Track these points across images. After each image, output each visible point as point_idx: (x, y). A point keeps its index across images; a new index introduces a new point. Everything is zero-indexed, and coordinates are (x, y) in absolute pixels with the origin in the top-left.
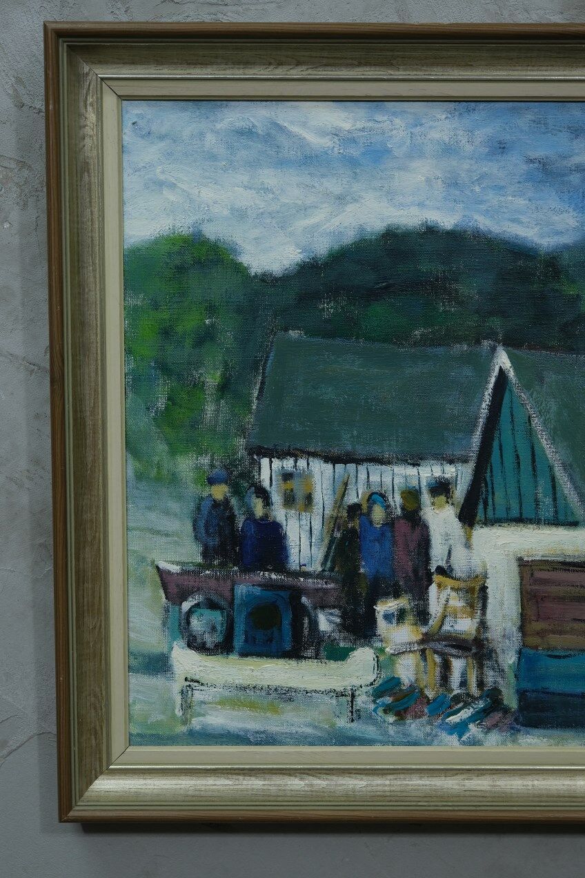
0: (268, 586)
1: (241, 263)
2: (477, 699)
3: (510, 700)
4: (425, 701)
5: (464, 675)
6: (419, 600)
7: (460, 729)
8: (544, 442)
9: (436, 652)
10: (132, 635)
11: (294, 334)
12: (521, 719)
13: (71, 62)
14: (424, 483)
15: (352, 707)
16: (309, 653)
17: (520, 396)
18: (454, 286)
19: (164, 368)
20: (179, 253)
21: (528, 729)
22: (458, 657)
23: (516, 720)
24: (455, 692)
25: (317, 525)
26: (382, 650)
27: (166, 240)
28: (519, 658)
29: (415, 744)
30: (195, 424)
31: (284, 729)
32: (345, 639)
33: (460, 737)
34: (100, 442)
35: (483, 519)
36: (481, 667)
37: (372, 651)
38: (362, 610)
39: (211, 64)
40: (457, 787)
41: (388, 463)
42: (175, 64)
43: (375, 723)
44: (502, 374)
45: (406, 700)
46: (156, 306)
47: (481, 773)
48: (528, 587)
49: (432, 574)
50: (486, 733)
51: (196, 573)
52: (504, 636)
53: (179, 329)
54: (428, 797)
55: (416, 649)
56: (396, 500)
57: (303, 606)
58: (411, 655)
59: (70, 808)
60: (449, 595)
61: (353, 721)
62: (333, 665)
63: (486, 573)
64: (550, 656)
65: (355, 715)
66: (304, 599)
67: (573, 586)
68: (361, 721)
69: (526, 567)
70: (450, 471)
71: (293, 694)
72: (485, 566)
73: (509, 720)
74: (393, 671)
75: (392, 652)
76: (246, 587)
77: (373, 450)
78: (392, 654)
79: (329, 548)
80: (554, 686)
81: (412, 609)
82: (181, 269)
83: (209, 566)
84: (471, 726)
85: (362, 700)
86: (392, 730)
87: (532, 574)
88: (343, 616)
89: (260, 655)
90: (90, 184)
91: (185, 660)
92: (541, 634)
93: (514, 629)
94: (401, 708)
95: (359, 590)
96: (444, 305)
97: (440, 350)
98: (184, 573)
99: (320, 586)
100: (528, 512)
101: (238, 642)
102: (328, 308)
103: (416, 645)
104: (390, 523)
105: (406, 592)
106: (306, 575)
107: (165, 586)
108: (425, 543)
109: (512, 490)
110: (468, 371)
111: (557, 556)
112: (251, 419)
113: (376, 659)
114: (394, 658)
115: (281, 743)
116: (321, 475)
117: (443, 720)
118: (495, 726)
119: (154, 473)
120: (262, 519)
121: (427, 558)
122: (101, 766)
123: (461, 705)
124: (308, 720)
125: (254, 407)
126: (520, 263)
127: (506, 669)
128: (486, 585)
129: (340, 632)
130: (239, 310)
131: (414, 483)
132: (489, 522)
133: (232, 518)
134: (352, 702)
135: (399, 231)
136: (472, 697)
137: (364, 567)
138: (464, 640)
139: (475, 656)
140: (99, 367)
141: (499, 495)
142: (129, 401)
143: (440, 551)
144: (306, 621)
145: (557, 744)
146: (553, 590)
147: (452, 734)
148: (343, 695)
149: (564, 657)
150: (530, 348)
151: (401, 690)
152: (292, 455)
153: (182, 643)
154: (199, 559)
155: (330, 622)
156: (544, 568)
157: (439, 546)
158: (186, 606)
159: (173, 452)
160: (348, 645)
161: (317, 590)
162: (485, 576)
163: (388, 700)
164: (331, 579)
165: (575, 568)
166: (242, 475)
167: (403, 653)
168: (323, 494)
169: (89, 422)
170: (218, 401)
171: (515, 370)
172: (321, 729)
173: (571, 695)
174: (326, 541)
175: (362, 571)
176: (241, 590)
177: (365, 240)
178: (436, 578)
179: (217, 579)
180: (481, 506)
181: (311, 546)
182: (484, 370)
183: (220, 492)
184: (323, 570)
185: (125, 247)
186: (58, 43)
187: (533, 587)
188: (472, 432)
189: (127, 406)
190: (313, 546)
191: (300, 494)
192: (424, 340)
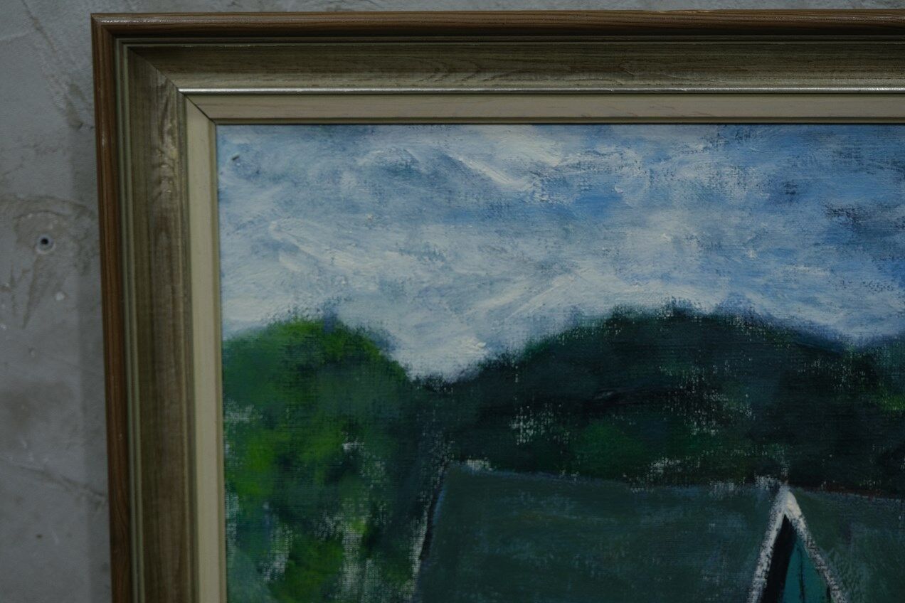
1: (395, 363)
11: (474, 465)
13: (135, 72)
17: (815, 559)
18: (715, 397)
19: (285, 513)
20: (305, 347)
27: (285, 328)
30: (328, 593)
39: (348, 71)
42: (295, 71)
44: (787, 525)
46: (270, 423)
53: (306, 457)
82: (306, 371)
90: (170, 247)
96: (699, 425)
97: (693, 491)
102: (524, 429)
110: (735, 522)
125: (416, 570)
126: (817, 364)
130: (392, 431)
135: (632, 316)
140: (187, 513)
142: (231, 559)
150: (830, 488)
170: (361, 561)
171: (807, 521)
177: (582, 330)
182: (761, 522)
185: (225, 338)
186: (113, 46)
189: (231, 566)
192: (670, 476)
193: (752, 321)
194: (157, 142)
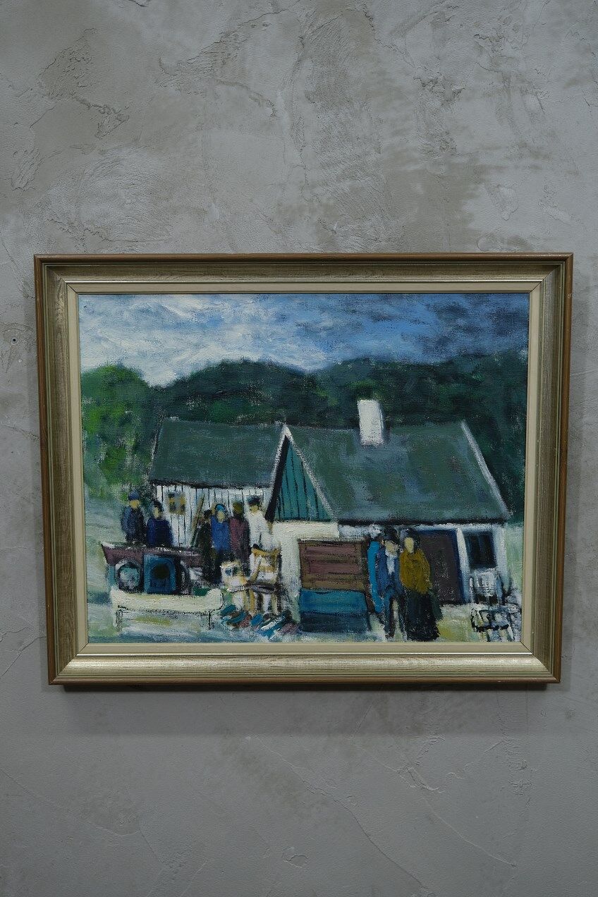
0: (163, 555)
1: (144, 381)
2: (278, 616)
3: (296, 617)
4: (250, 618)
5: (270, 603)
6: (244, 562)
7: (269, 632)
8: (311, 476)
9: (254, 591)
10: (89, 582)
11: (173, 418)
12: (303, 628)
13: (49, 276)
14: (245, 499)
15: (210, 621)
16: (186, 591)
17: (297, 451)
18: (259, 392)
19: (104, 438)
20: (111, 375)
21: (306, 633)
22: (266, 594)
23: (300, 628)
25: (188, 522)
26: (225, 590)
27: (104, 369)
28: (300, 594)
30: (121, 467)
31: (173, 634)
34: (69, 478)
35: (278, 518)
36: (279, 599)
37: (220, 591)
38: (214, 568)
39: (125, 275)
40: (267, 665)
41: (226, 488)
42: (107, 275)
43: (222, 630)
44: (286, 439)
45: (239, 617)
46: (98, 404)
47: (280, 657)
48: (304, 555)
49: (251, 549)
51: (123, 549)
52: (292, 582)
53: (111, 416)
54: (250, 670)
56: (231, 508)
57: (182, 566)
59: (55, 677)
60: (261, 560)
62: (198, 598)
63: (281, 548)
64: (317, 593)
65: (211, 626)
66: (182, 562)
67: (329, 554)
69: (303, 545)
70: (259, 492)
72: (280, 544)
73: (296, 628)
76: (150, 556)
77: (217, 481)
80: (320, 609)
81: (241, 567)
82: (112, 384)
83: (130, 545)
85: (215, 618)
86: (231, 634)
87: (306, 548)
88: (203, 572)
89: (158, 593)
90: (61, 339)
91: (118, 596)
92: (311, 580)
93: (297, 578)
94: (236, 622)
95: (212, 557)
96: (254, 402)
97: (253, 427)
98: (116, 548)
99: (190, 555)
100: (303, 514)
101: (147, 586)
102: (191, 404)
104: (228, 521)
105: (237, 558)
106: (182, 549)
107: (106, 556)
108: (247, 532)
109: (294, 503)
110: (268, 438)
111: (319, 538)
112: (150, 466)
113: (222, 595)
115: (172, 642)
116: (189, 494)
118: (288, 631)
119: (99, 494)
120: (158, 519)
121: (249, 540)
122: (72, 654)
123: (269, 620)
124: (186, 628)
125: (153, 458)
126: (295, 379)
127: (293, 600)
128: (281, 554)
130: (143, 406)
131: (240, 498)
132: (282, 520)
133: (142, 518)
134: (209, 618)
135: (229, 363)
136: (275, 615)
137: (214, 544)
138: (270, 584)
139: (276, 593)
140: (68, 437)
141: (287, 505)
142: (85, 455)
143: (255, 536)
144: (183, 574)
146: (318, 556)
149: (325, 593)
150: (301, 425)
152: (173, 484)
153: (117, 587)
154: (125, 541)
156: (313, 545)
157: (255, 533)
158: (118, 566)
159: (109, 483)
160: (207, 587)
161: (189, 557)
163: (229, 617)
164: (196, 551)
166: (147, 495)
168: (191, 505)
169: (63, 467)
170: (133, 455)
171: (294, 437)
173: (330, 614)
174: (193, 530)
175: (213, 547)
176: (148, 557)
177: (211, 368)
178: (254, 551)
179: (135, 552)
180: (277, 511)
182: (277, 438)
183: (135, 504)
185: (82, 373)
186: (41, 266)
187: (307, 555)
188: (271, 471)
189: (84, 458)
190: (186, 533)
191: (178, 505)
192: (244, 422)
193: (271, 365)
194: (57, 300)
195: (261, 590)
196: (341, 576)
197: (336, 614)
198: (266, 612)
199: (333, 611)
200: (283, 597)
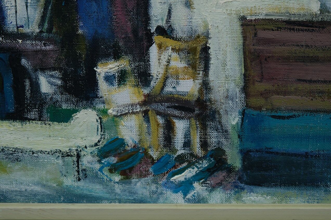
2: (201, 159)
3: (234, 160)
4: (150, 161)
5: (187, 135)
6: (140, 61)
9: (158, 113)
12: (245, 178)
15: (78, 166)
16: (33, 114)
21: (252, 187)
22: (180, 118)
23: (240, 179)
24: (179, 153)
26: (105, 112)
28: (243, 119)
29: (141, 201)
31: (14, 187)
32: (67, 101)
33: (185, 195)
36: (204, 127)
37: (95, 113)
38: (83, 72)
43: (101, 181)
45: (130, 160)
48: (252, 47)
49: (152, 35)
50: (211, 191)
52: (227, 97)
55: (138, 110)
57: (23, 68)
58: (134, 116)
60: (170, 56)
61: (79, 180)
62: (57, 126)
63: (208, 33)
64: (274, 117)
65: (81, 175)
66: (24, 61)
67: (298, 45)
68: (87, 181)
69: (249, 26)
71: (20, 154)
72: (206, 26)
73: (233, 179)
74: (116, 132)
75: (115, 113)
78: (116, 116)
79: (46, 9)
80: (278, 146)
81: (133, 70)
84: (196, 185)
85: (88, 160)
86: (118, 189)
87: (256, 34)
88: (64, 78)
92: (265, 94)
93: (238, 90)
94: (126, 168)
95: (78, 52)
99: (39, 47)
103: (138, 106)
105: (126, 54)
106: (24, 36)
108: (144, 2)
111: (282, 14)
113: (99, 121)
114: (117, 119)
115: (12, 200)
117: (168, 179)
118: (219, 184)
121: (147, 19)
123: (185, 165)
124: (37, 179)
127: (230, 129)
128: (208, 45)
129: (62, 94)
134: (78, 162)
136: (196, 157)
137: (82, 27)
138: (187, 102)
139: (198, 117)
143: (160, 11)
144: (27, 83)
145: (280, 202)
146: (277, 49)
147: (177, 193)
148: (68, 156)
149: (289, 117)
151: (125, 150)
155: (52, 84)
156: (269, 27)
157: (158, 5)
161: (37, 52)
162: (207, 36)
163: (113, 160)
164: (49, 41)
165: (300, 27)
167: (126, 114)
172: (49, 187)
173: (295, 155)
174: (42, 1)
175: (80, 32)
178: (157, 39)
181: (27, 7)
184: (41, 32)
187: (257, 47)
190: (29, 7)
195: (170, 111)
196: (320, 87)
197: (306, 155)
198: (181, 152)
199: (303, 150)
200: (210, 124)
